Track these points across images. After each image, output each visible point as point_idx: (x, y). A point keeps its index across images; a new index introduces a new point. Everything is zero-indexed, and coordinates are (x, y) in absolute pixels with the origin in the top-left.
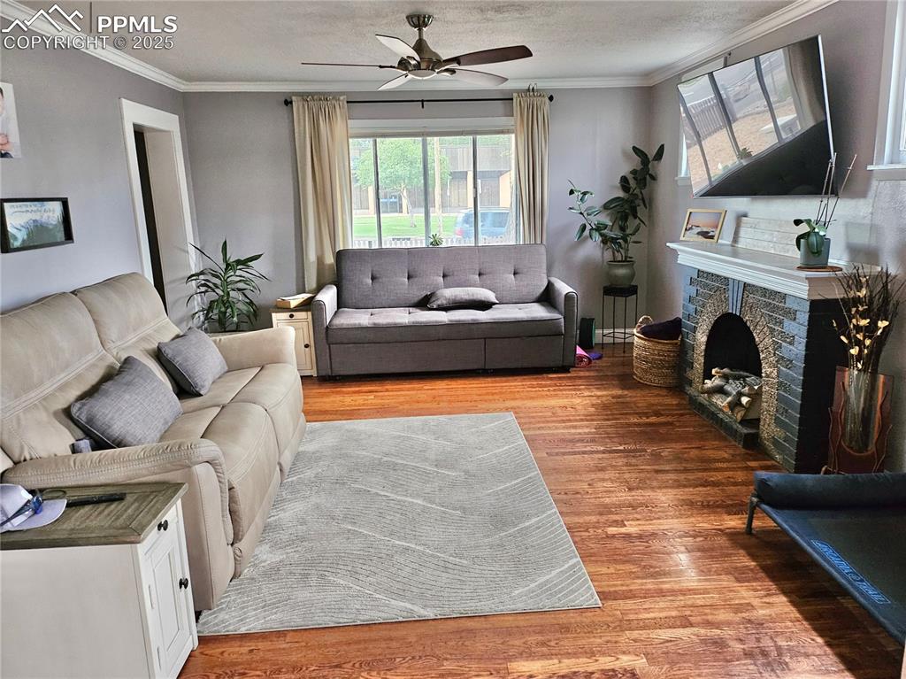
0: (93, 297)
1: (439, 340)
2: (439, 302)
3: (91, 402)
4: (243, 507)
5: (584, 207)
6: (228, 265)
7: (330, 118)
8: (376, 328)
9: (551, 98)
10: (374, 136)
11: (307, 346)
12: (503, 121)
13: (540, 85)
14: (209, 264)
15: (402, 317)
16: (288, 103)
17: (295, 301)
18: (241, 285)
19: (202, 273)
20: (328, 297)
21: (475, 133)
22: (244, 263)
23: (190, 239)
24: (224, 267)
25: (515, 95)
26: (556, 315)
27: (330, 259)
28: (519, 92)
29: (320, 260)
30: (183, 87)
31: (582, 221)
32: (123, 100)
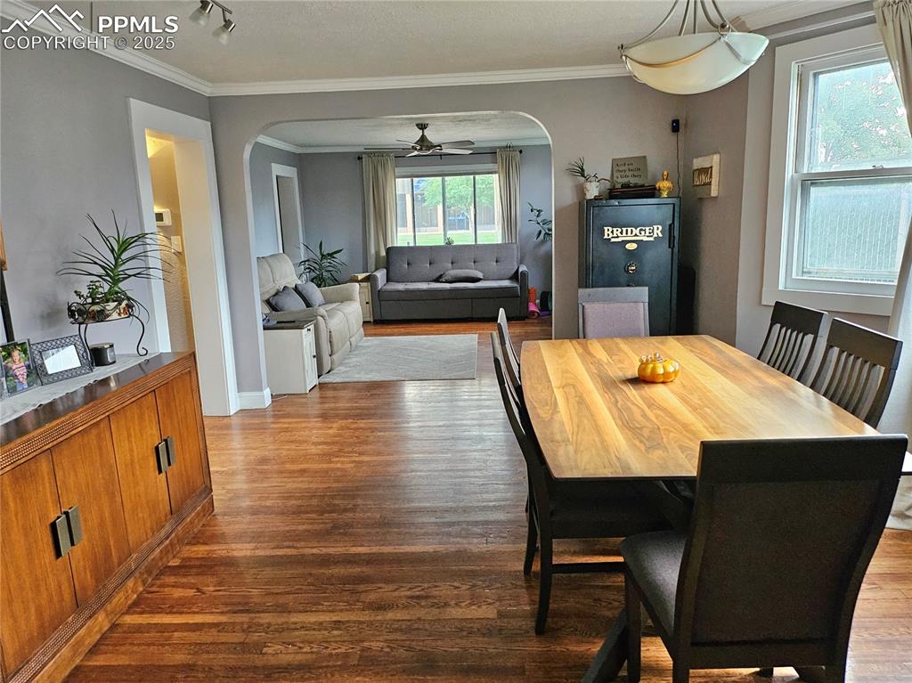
0: (270, 261)
1: (444, 299)
2: (446, 278)
3: (276, 297)
4: (334, 340)
5: (539, 219)
6: (323, 256)
7: (384, 166)
8: (407, 291)
9: (521, 152)
10: (412, 176)
11: (367, 303)
12: (491, 166)
13: (514, 144)
14: (312, 255)
15: (424, 286)
16: (360, 158)
17: (361, 276)
18: (330, 269)
19: (308, 260)
20: (381, 275)
21: (474, 173)
22: (331, 255)
23: (301, 241)
24: (320, 257)
25: (498, 150)
26: (515, 285)
27: (383, 253)
28: (500, 148)
29: (377, 253)
30: (299, 151)
31: (538, 228)
32: (273, 164)
